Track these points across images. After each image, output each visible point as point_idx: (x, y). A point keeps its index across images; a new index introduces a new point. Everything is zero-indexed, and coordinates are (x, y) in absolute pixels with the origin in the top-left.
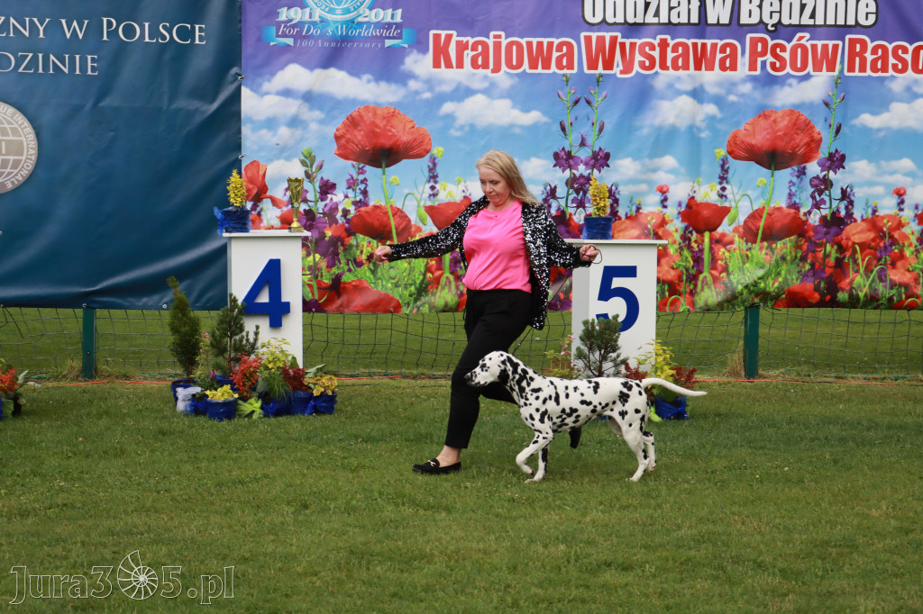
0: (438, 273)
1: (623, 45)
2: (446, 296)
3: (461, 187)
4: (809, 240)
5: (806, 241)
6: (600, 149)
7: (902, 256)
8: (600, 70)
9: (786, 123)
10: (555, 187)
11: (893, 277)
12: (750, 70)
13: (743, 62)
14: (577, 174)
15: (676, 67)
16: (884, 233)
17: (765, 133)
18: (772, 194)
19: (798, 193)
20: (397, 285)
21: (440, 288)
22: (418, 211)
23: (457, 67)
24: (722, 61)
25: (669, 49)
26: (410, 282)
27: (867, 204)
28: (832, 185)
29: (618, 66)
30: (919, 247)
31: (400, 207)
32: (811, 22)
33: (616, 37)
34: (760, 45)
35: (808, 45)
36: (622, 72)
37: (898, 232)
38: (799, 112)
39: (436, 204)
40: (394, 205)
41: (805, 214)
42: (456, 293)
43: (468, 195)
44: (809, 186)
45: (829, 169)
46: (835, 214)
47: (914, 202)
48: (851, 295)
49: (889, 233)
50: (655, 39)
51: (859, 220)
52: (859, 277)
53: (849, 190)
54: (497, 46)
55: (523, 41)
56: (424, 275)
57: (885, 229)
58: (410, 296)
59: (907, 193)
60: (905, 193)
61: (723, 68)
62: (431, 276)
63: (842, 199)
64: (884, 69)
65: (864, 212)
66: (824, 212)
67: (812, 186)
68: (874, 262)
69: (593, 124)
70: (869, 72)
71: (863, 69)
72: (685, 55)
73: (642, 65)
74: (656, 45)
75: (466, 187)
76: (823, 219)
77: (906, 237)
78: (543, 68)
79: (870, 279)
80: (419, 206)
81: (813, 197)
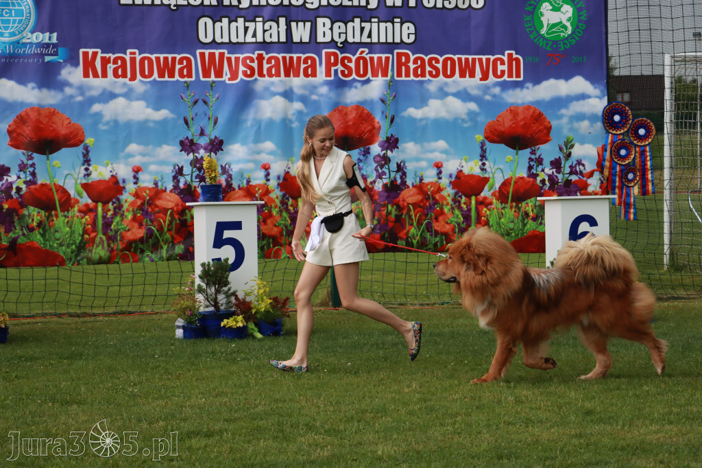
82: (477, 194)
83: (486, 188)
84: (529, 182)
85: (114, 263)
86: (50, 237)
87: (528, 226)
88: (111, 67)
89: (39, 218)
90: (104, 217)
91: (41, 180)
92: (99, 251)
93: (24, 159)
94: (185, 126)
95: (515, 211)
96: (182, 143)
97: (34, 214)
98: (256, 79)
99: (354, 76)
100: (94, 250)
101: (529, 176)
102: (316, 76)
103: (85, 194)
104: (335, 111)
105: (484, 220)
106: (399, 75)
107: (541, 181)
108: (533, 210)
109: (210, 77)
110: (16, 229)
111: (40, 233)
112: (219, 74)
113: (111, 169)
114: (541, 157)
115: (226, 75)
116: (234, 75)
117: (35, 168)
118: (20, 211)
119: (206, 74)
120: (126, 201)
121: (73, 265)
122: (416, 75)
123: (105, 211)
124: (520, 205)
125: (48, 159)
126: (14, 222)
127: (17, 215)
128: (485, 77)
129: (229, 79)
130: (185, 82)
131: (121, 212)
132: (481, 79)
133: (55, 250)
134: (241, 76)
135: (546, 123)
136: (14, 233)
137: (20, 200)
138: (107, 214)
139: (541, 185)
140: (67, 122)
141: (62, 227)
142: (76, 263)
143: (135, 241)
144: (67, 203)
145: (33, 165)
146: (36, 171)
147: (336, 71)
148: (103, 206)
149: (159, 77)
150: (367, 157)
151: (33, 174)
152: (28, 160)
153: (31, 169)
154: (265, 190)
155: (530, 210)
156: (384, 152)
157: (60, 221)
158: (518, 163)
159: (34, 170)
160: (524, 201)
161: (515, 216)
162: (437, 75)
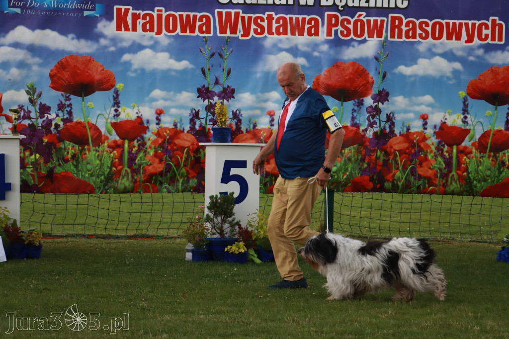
0: (120, 167)
1: (243, 18)
2: (125, 183)
3: (136, 110)
4: (365, 147)
5: (364, 149)
6: (228, 86)
7: (426, 159)
8: (228, 34)
9: (350, 71)
10: (199, 111)
11: (420, 173)
12: (327, 36)
13: (323, 30)
14: (213, 102)
15: (278, 33)
16: (414, 144)
17: (338, 77)
18: (342, 117)
19: (358, 117)
20: (92, 175)
21: (121, 177)
22: (106, 126)
23: (132, 31)
24: (309, 29)
25: (274, 21)
26: (101, 173)
27: (403, 125)
28: (381, 112)
29: (240, 32)
30: (437, 153)
31: (94, 123)
32: (366, 5)
33: (239, 13)
34: (333, 19)
35: (365, 20)
36: (242, 36)
37: (423, 143)
38: (359, 64)
39: (119, 121)
40: (90, 121)
41: (363, 131)
42: (132, 181)
43: (140, 115)
44: (366, 112)
45: (378, 101)
46: (383, 131)
47: (434, 124)
48: (393, 184)
49: (418, 144)
50: (264, 15)
51: (398, 135)
52: (399, 172)
53: (391, 115)
54: (159, 17)
55: (177, 14)
56: (111, 168)
57: (415, 141)
58: (101, 182)
59: (429, 118)
60: (427, 118)
61: (310, 34)
62: (115, 169)
63: (387, 121)
64: (414, 37)
65: (401, 130)
66: (376, 130)
67: (368, 112)
68: (408, 163)
69: (223, 70)
70: (404, 39)
71: (400, 36)
72: (285, 25)
73: (255, 31)
74: (265, 18)
75: (139, 110)
76: (375, 134)
77: (428, 146)
78: (190, 32)
79: (406, 174)
80: (107, 123)
81: (368, 119)
82: (459, 143)
83: (467, 138)
105: (463, 167)
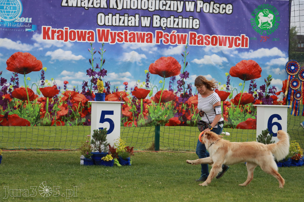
84: (249, 95)
85: (53, 126)
86: (24, 112)
87: (247, 116)
88: (56, 35)
89: (19, 103)
90: (49, 104)
91: (21, 86)
92: (47, 120)
93: (14, 76)
94: (90, 63)
95: (241, 109)
96: (87, 71)
97: (17, 102)
98: (124, 43)
99: (169, 43)
100: (44, 119)
101: (249, 93)
102: (152, 43)
103: (41, 93)
104: (160, 59)
106: (191, 43)
107: (255, 95)
108: (250, 109)
109: (102, 41)
110: (8, 108)
111: (19, 110)
112: (106, 40)
113: (54, 82)
114: (256, 84)
115: (110, 40)
116: (113, 41)
117: (18, 80)
118: (10, 100)
119: (101, 40)
120: (60, 97)
121: (34, 126)
122: (199, 44)
123: (50, 101)
124: (244, 106)
125: (25, 76)
126: (7, 105)
127: (9, 102)
128: (231, 46)
129: (111, 42)
130: (90, 43)
131: (58, 102)
132: (229, 47)
133: (26, 119)
134: (116, 41)
135: (259, 69)
136: (7, 110)
137: (11, 95)
138: (51, 103)
139: (255, 97)
140: (35, 59)
141: (30, 108)
142: (36, 125)
143: (63, 116)
144: (32, 97)
145: (17, 79)
146: (19, 82)
147: (161, 41)
148: (49, 99)
149: (78, 40)
150: (174, 81)
151: (17, 83)
152: (15, 76)
153: (17, 81)
154: (124, 94)
155: (249, 109)
156: (182, 79)
157: (29, 106)
158: (245, 87)
159: (18, 81)
160: (246, 104)
161: (241, 111)
162: (209, 44)
